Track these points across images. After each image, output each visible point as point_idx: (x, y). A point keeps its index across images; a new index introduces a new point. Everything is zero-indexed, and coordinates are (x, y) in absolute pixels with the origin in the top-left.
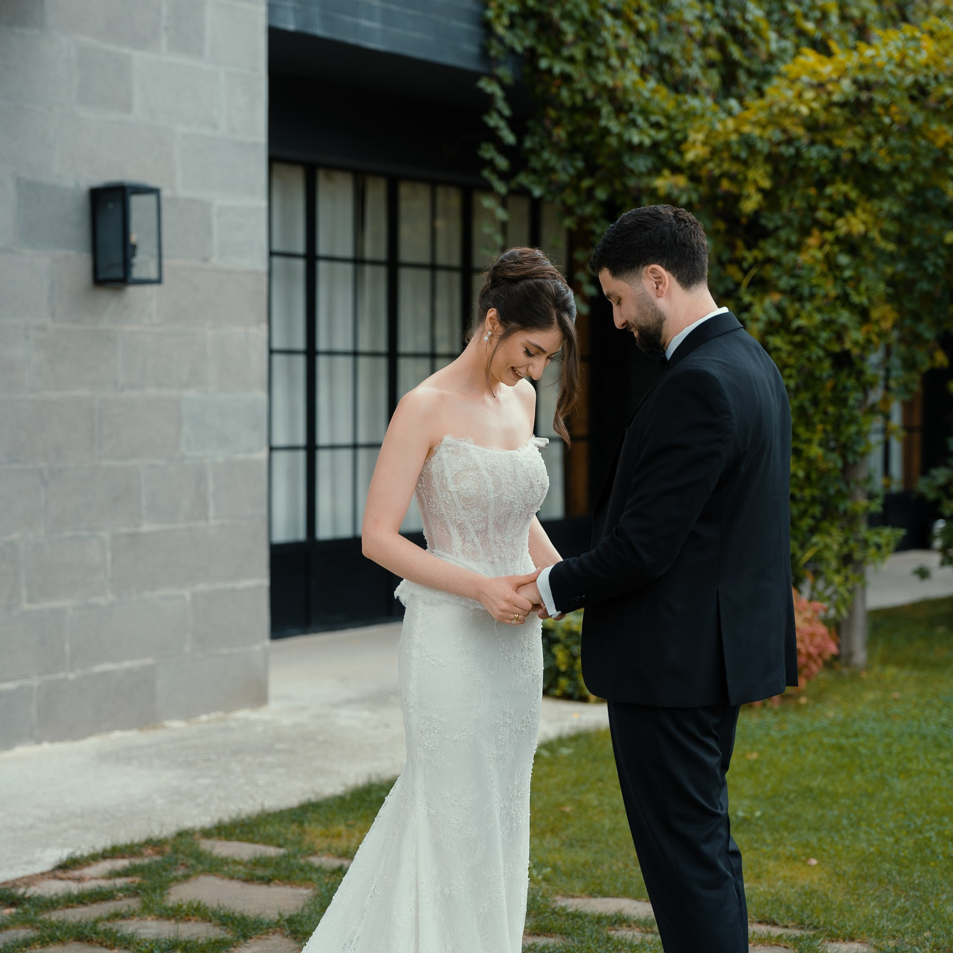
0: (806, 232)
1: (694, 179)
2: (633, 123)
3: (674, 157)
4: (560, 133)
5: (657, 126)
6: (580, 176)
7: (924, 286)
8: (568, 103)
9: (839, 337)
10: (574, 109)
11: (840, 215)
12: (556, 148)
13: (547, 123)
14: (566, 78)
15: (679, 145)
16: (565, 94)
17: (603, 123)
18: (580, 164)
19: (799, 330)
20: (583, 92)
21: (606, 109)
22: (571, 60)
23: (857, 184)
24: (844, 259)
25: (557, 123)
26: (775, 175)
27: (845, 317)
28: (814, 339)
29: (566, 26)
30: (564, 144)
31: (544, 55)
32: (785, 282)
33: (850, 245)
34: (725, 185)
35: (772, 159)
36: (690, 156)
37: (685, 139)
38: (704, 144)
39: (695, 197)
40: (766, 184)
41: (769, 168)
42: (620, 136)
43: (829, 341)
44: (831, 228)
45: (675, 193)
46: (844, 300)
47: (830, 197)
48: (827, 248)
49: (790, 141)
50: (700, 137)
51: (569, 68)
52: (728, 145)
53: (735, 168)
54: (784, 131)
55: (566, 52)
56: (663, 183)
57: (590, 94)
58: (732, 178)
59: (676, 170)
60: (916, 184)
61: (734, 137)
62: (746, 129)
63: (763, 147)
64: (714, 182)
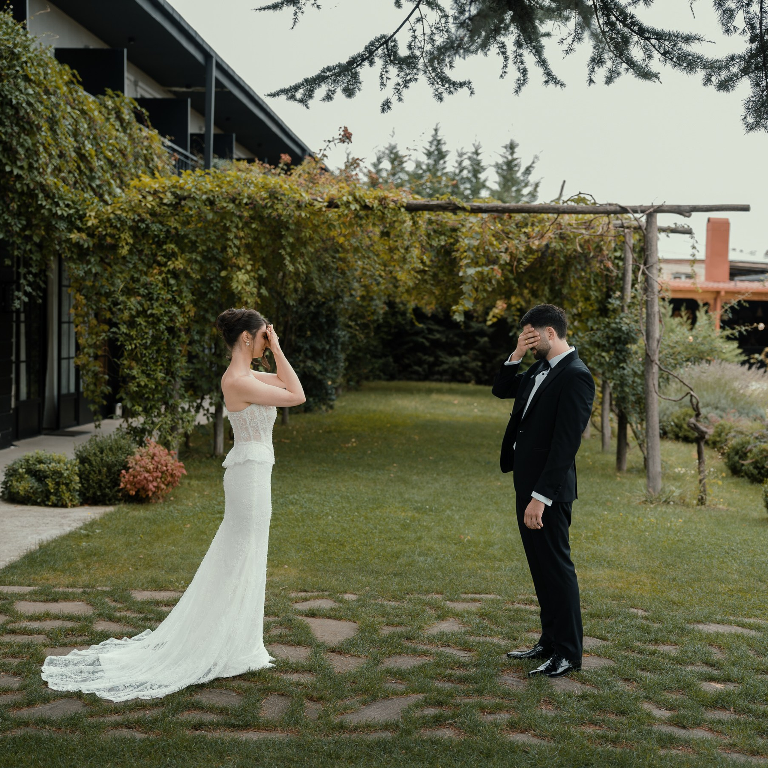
0: (150, 266)
1: (91, 235)
2: (57, 205)
3: (78, 223)
4: (14, 206)
5: (68, 206)
6: (23, 229)
7: (211, 296)
8: (20, 190)
9: (171, 320)
10: (22, 193)
11: (169, 259)
12: (10, 212)
13: (8, 201)
14: (19, 177)
15: (82, 217)
16: (18, 186)
17: (39, 202)
18: (24, 222)
19: (152, 315)
20: (28, 185)
21: (41, 195)
22: (21, 168)
23: (177, 245)
24: (172, 281)
25: (13, 200)
26: (135, 236)
27: (175, 309)
28: (159, 320)
29: (21, 151)
30: (15, 211)
31: (6, 164)
32: (142, 291)
33: (175, 274)
34: (109, 240)
35: (134, 229)
36: (89, 224)
37: (85, 214)
38: (95, 218)
39: (91, 244)
40: (131, 241)
41: (131, 233)
42: (50, 210)
43: (167, 322)
44: (165, 265)
45: (82, 242)
46: (174, 301)
47: (165, 250)
48: (164, 275)
49: (142, 220)
50: (93, 214)
51: (21, 172)
52: (109, 220)
53: (114, 231)
54: (139, 215)
55: (19, 164)
56: (74, 236)
57: (32, 186)
58: (112, 236)
59: (80, 230)
60: (208, 248)
61: (112, 216)
62: (119, 212)
63: (130, 223)
64: (102, 238)
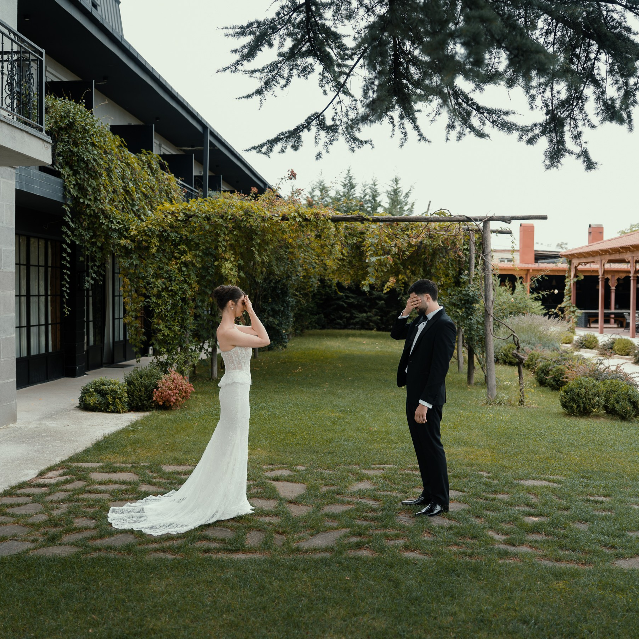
0: (170, 260)
1: (133, 241)
2: (112, 222)
3: (125, 233)
4: (85, 224)
5: (118, 223)
6: (91, 238)
7: (208, 277)
8: (89, 214)
9: (184, 293)
10: (90, 216)
11: (182, 255)
12: (83, 228)
13: (81, 220)
14: (88, 205)
15: (127, 230)
16: (88, 211)
17: (101, 221)
18: (92, 234)
19: (172, 290)
20: (94, 210)
21: (102, 217)
22: (90, 200)
23: (187, 246)
24: (184, 269)
25: (84, 220)
26: (160, 241)
27: (186, 286)
28: (176, 294)
29: (89, 189)
30: (86, 227)
31: (81, 198)
32: (165, 275)
33: (185, 264)
34: (144, 243)
35: (160, 236)
36: (132, 234)
37: (129, 228)
38: (135, 230)
39: (133, 246)
40: (158, 244)
41: (158, 239)
42: (107, 226)
43: (181, 294)
44: (179, 258)
45: (127, 245)
46: (185, 281)
47: (179, 249)
48: (179, 265)
49: (165, 231)
50: (134, 227)
51: (89, 203)
52: (144, 231)
53: (148, 238)
54: (163, 228)
55: (88, 197)
56: (123, 242)
57: (96, 211)
58: (146, 241)
59: (126, 238)
60: (206, 247)
61: (146, 228)
62: (150, 226)
63: (157, 233)
64: (140, 242)
